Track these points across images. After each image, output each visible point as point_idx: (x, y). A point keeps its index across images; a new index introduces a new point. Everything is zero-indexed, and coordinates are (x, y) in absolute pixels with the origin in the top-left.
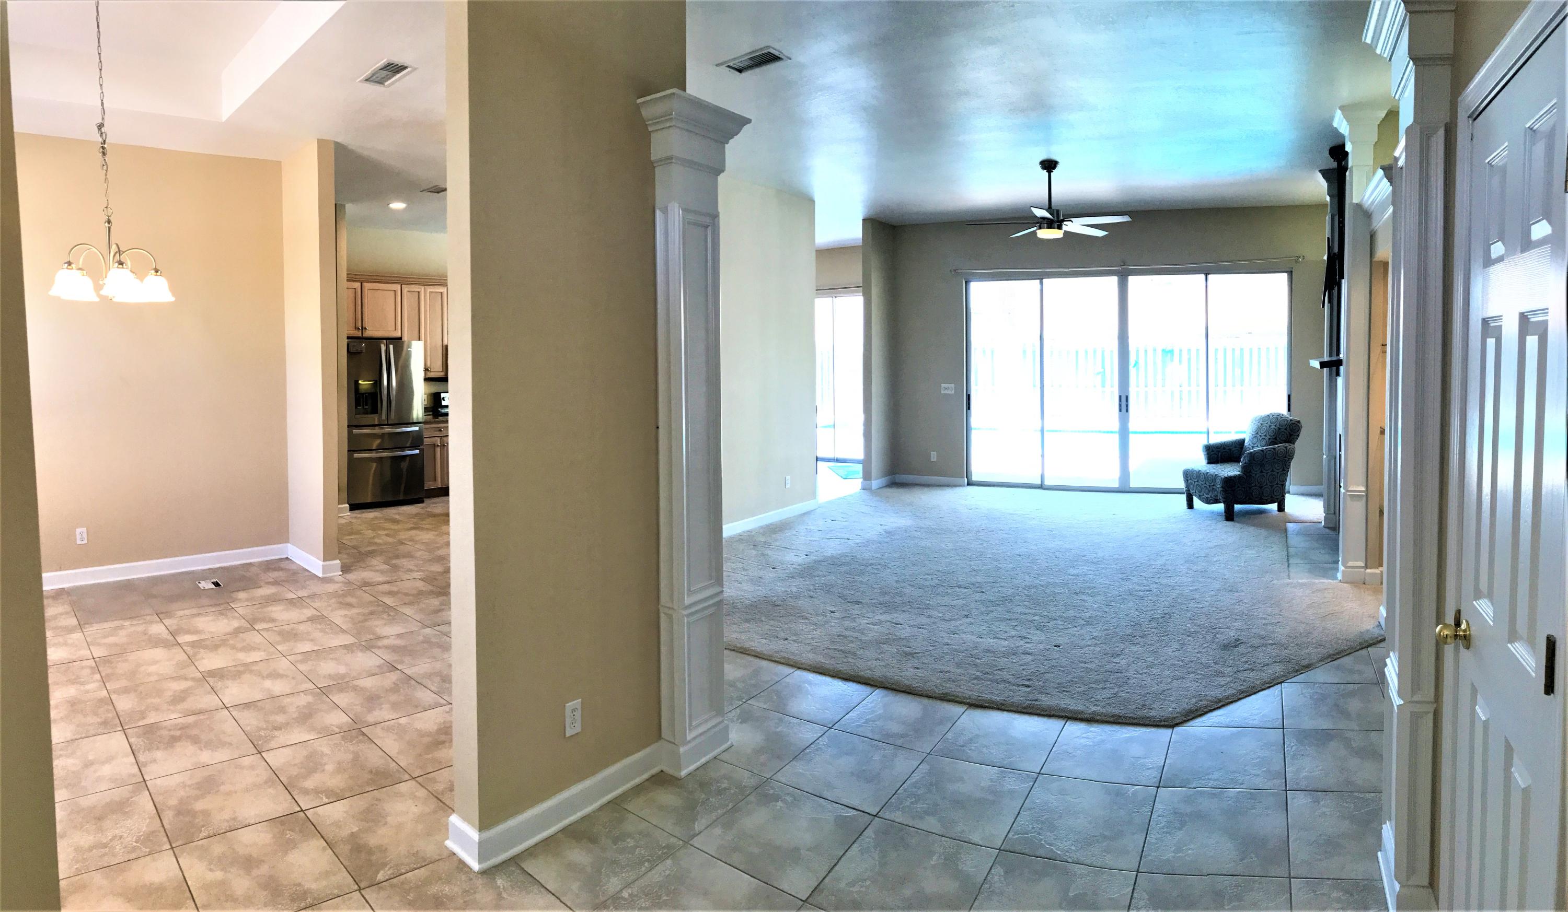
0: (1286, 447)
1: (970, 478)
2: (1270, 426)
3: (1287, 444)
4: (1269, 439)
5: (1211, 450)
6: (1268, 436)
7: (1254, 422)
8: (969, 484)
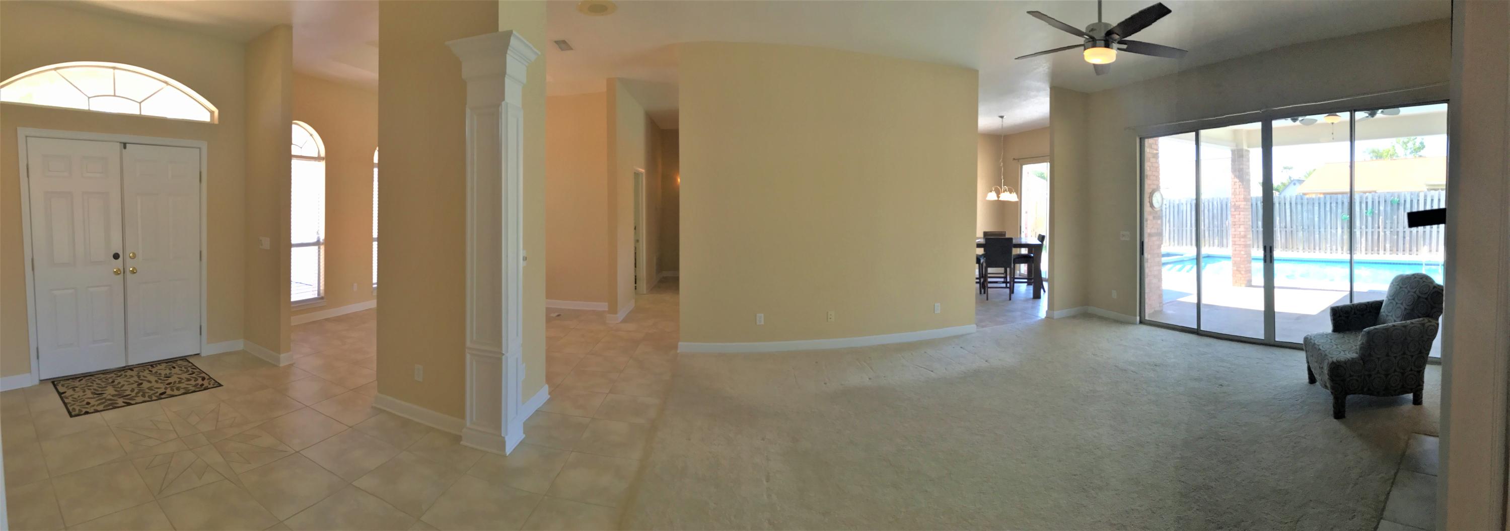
0: (1423, 325)
1: (1142, 315)
2: (1409, 292)
3: (1426, 320)
4: (1405, 309)
5: (1338, 315)
6: (1404, 304)
7: (1394, 283)
8: (1141, 322)
